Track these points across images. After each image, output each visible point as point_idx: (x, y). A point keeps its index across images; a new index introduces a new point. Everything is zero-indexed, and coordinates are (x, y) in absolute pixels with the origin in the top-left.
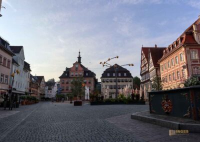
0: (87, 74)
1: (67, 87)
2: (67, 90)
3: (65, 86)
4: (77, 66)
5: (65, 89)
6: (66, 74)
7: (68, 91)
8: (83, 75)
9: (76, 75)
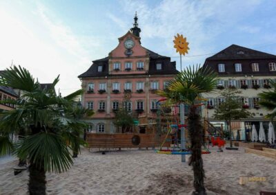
0: (159, 67)
1: (103, 104)
2: (102, 111)
3: (96, 100)
4: (129, 44)
5: (96, 107)
6: (100, 69)
7: (103, 116)
8: (147, 68)
9: (128, 70)
